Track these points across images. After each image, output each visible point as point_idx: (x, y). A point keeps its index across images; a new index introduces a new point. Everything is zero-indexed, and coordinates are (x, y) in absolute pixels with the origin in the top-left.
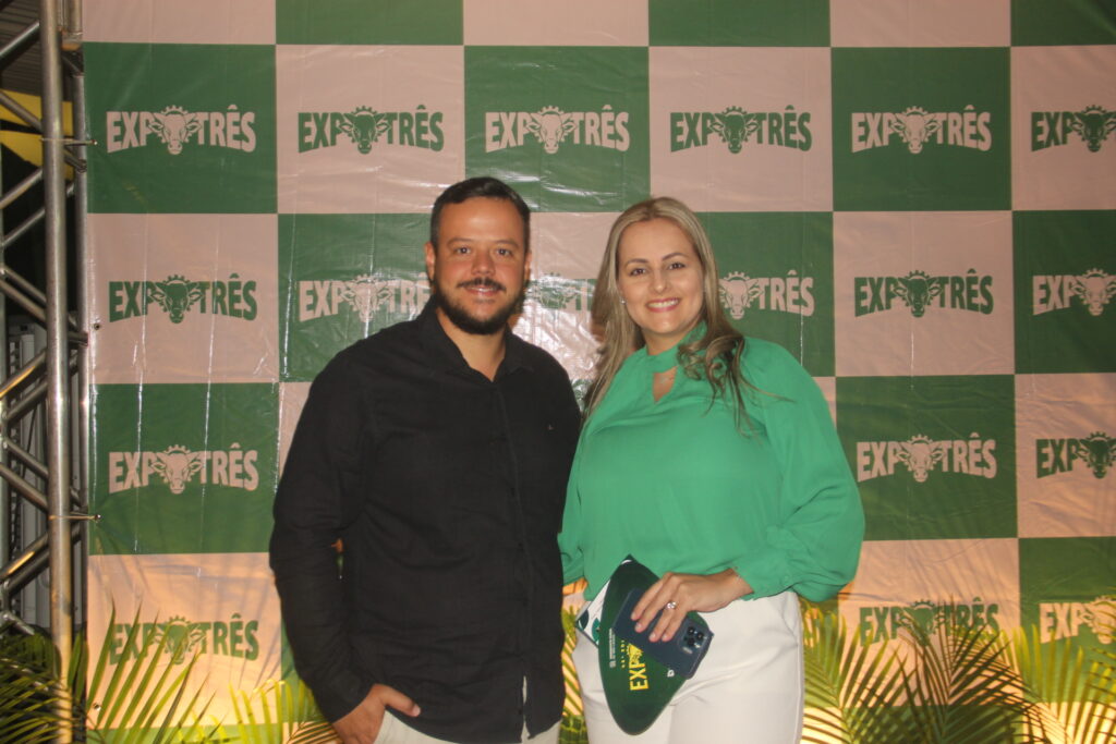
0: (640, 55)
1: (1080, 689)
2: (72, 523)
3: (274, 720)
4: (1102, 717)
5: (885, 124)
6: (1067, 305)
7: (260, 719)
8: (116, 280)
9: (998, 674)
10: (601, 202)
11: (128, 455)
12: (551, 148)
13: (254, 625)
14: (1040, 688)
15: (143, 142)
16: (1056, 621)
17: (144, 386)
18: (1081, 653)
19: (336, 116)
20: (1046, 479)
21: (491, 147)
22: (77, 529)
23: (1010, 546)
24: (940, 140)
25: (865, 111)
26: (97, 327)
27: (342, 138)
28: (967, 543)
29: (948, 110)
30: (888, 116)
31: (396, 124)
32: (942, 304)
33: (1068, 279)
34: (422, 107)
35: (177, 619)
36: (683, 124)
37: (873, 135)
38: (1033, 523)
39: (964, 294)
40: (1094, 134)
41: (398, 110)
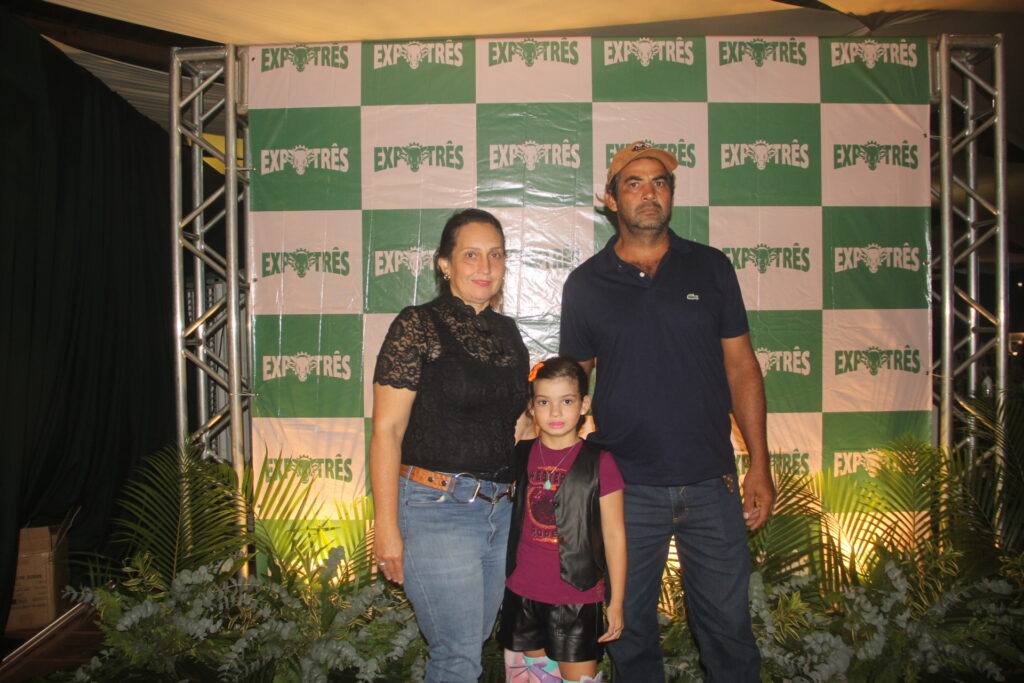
0: (587, 108)
1: (853, 504)
2: (243, 399)
3: (361, 518)
4: (864, 521)
5: (742, 151)
6: (856, 266)
7: (352, 517)
8: (266, 251)
9: (806, 496)
10: (561, 200)
11: (274, 357)
12: (531, 167)
13: (349, 461)
14: (829, 505)
15: (282, 168)
16: (844, 464)
17: (283, 316)
18: (856, 484)
19: (397, 149)
20: (841, 376)
21: (493, 166)
22: (246, 402)
23: (818, 417)
24: (777, 162)
25: (728, 142)
26: (255, 280)
27: (401, 162)
28: (788, 415)
29: (782, 143)
30: (743, 146)
31: (434, 153)
32: (778, 265)
33: (857, 250)
34: (450, 142)
35: (304, 456)
36: (614, 151)
37: (735, 158)
38: (831, 403)
39: (792, 259)
40: (872, 159)
41: (435, 145)
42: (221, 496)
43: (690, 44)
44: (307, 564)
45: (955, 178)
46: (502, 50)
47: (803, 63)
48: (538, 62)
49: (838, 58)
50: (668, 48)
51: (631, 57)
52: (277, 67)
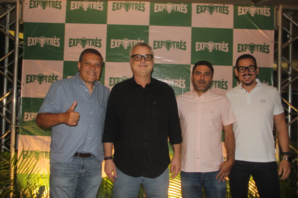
0: (147, 28)
2: (17, 128)
5: (204, 45)
8: (28, 74)
11: (29, 113)
12: (126, 48)
15: (36, 44)
17: (33, 98)
19: (78, 39)
21: (112, 47)
24: (216, 49)
25: (199, 42)
26: (23, 84)
27: (79, 44)
29: (218, 42)
30: (204, 43)
31: (91, 41)
32: (216, 87)
34: (97, 38)
35: (37, 150)
36: (156, 43)
37: (201, 47)
39: (221, 85)
40: (252, 49)
41: (92, 38)
42: (5, 164)
43: (186, 6)
44: (31, 192)
45: (283, 57)
46: (118, 5)
47: (227, 14)
48: (130, 10)
49: (240, 12)
50: (178, 7)
51: (164, 9)
52: (35, 7)
